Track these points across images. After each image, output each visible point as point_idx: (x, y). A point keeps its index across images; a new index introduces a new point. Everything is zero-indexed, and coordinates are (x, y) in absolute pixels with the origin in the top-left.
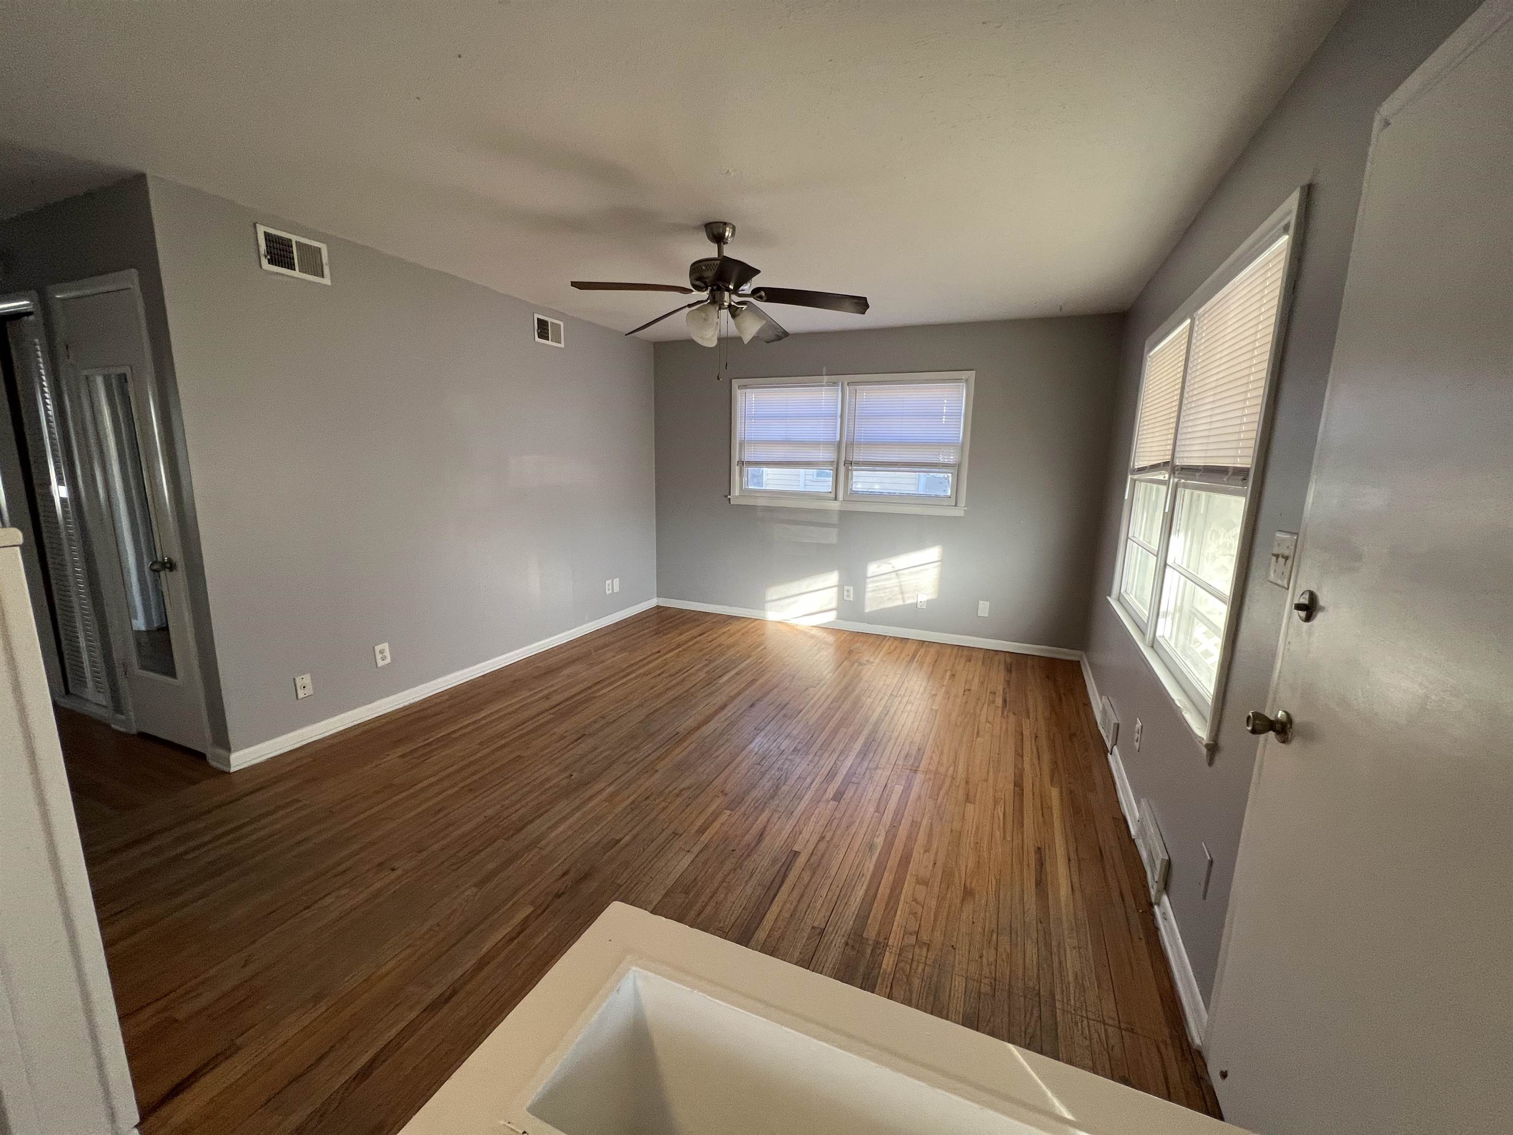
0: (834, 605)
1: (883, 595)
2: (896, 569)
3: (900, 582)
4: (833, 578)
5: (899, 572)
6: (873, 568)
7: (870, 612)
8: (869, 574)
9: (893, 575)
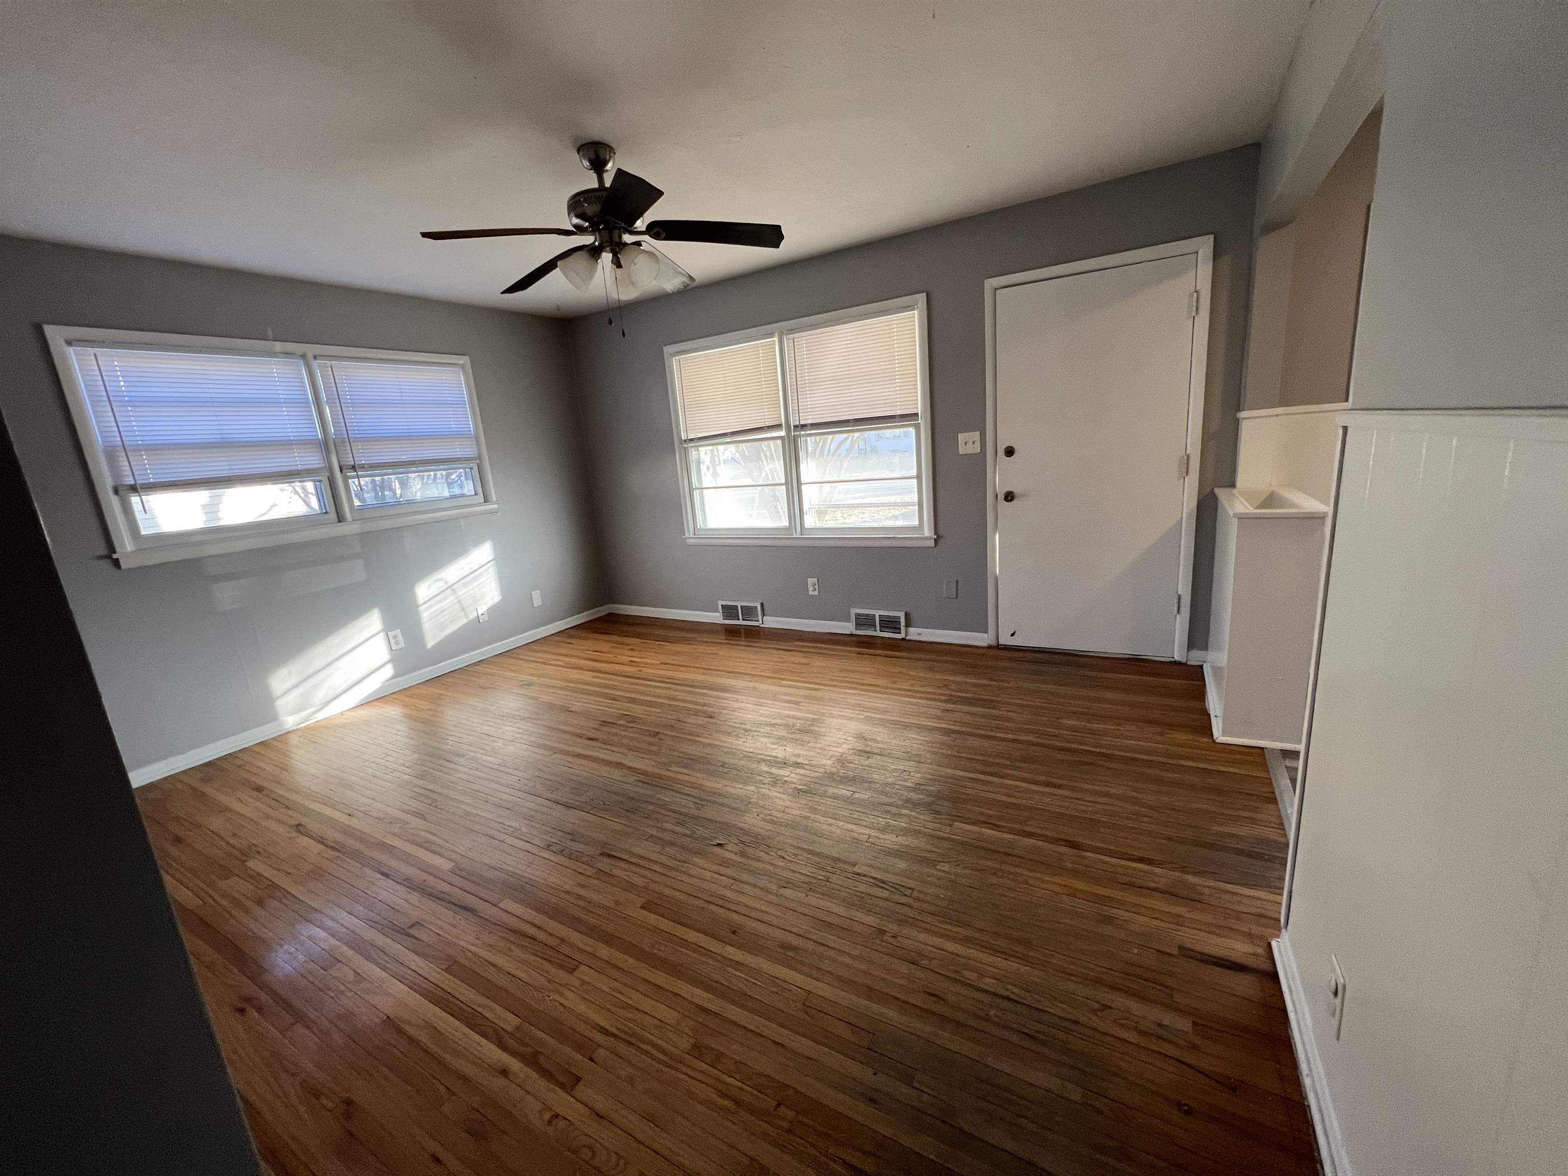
0: (386, 656)
1: (443, 620)
2: (450, 584)
3: (457, 598)
4: (373, 621)
5: (454, 587)
6: (424, 590)
7: (433, 647)
8: (421, 600)
9: (449, 591)
